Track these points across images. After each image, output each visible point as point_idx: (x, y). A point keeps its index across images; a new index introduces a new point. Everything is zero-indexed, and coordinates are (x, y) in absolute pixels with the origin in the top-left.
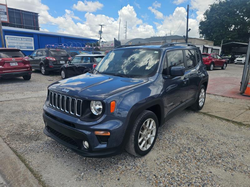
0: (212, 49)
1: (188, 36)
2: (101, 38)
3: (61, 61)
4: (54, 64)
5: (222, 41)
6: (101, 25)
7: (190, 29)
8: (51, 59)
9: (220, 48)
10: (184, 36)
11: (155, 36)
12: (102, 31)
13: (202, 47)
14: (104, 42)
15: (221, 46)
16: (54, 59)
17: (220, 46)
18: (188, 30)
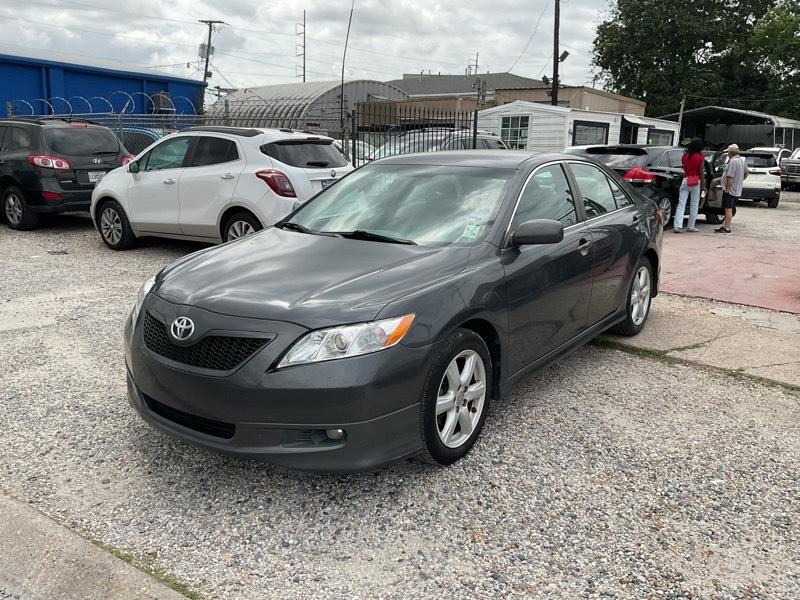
0: (652, 131)
1: (559, 78)
2: (208, 74)
3: (92, 170)
4: (63, 186)
5: (683, 103)
6: (211, 23)
7: (566, 54)
8: (53, 163)
9: (675, 127)
10: (545, 78)
11: (426, 73)
12: (212, 45)
13: (619, 124)
14: (226, 90)
15: (680, 118)
16: (65, 166)
17: (675, 119)
18: (558, 58)
